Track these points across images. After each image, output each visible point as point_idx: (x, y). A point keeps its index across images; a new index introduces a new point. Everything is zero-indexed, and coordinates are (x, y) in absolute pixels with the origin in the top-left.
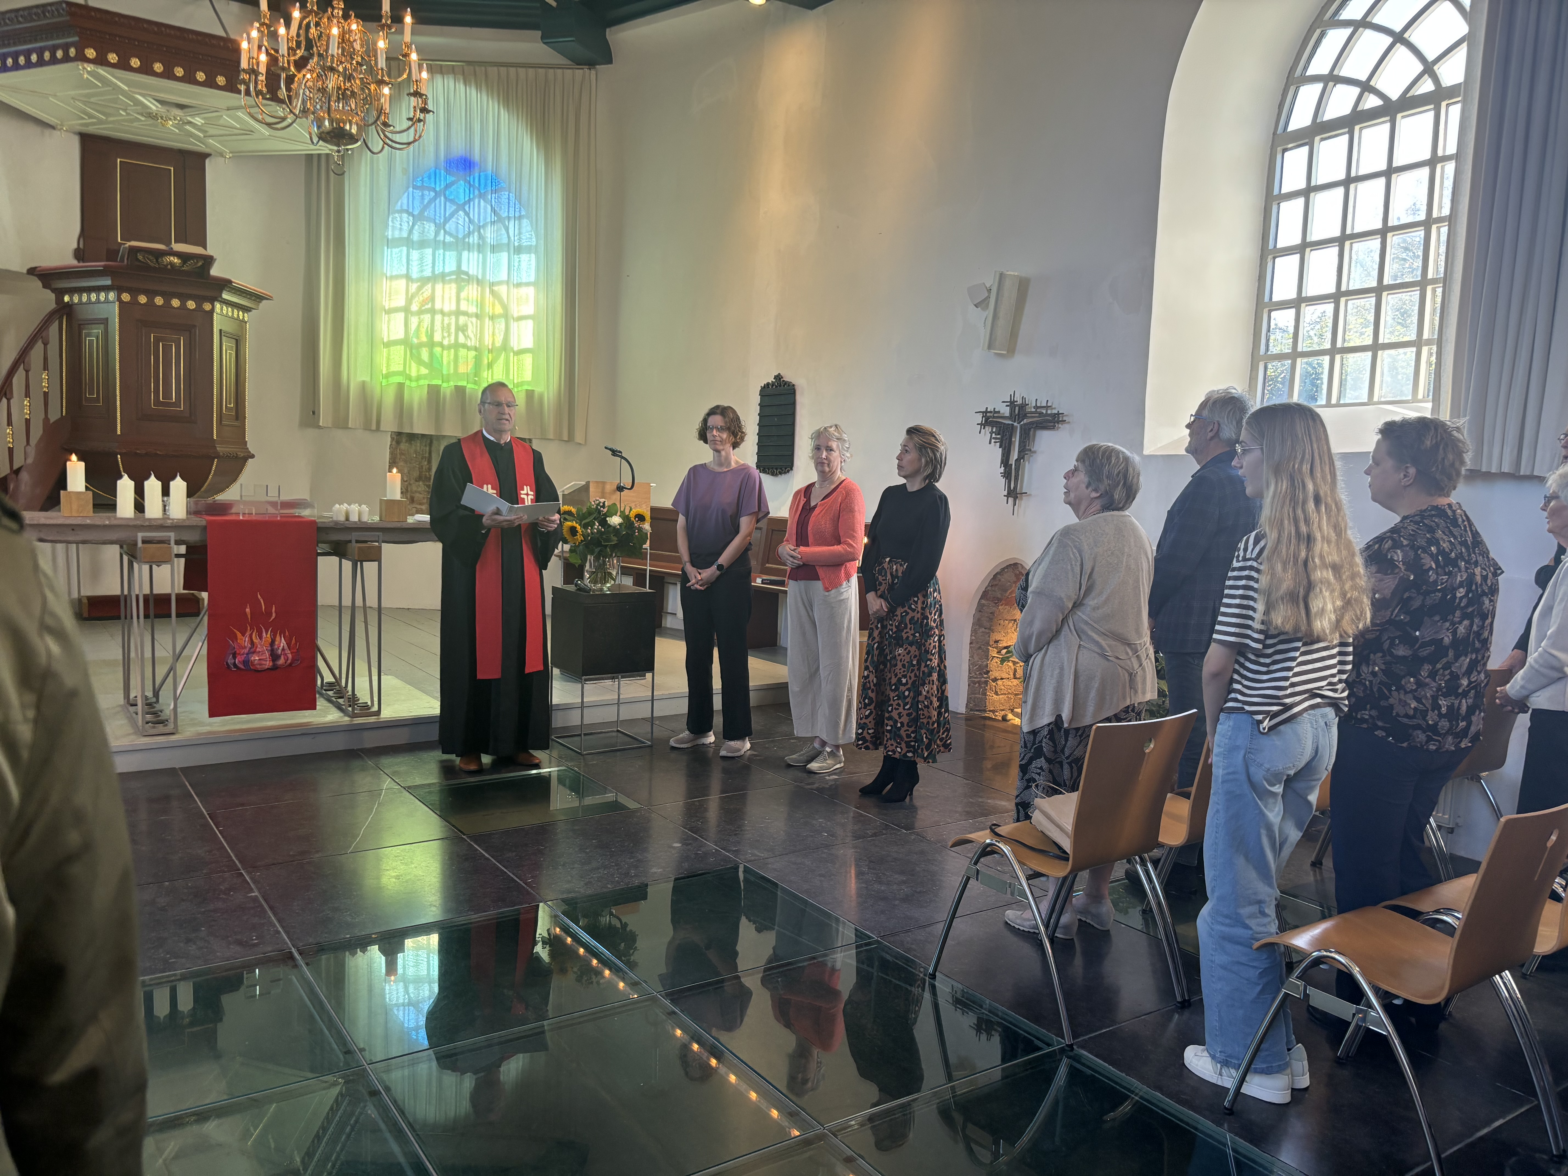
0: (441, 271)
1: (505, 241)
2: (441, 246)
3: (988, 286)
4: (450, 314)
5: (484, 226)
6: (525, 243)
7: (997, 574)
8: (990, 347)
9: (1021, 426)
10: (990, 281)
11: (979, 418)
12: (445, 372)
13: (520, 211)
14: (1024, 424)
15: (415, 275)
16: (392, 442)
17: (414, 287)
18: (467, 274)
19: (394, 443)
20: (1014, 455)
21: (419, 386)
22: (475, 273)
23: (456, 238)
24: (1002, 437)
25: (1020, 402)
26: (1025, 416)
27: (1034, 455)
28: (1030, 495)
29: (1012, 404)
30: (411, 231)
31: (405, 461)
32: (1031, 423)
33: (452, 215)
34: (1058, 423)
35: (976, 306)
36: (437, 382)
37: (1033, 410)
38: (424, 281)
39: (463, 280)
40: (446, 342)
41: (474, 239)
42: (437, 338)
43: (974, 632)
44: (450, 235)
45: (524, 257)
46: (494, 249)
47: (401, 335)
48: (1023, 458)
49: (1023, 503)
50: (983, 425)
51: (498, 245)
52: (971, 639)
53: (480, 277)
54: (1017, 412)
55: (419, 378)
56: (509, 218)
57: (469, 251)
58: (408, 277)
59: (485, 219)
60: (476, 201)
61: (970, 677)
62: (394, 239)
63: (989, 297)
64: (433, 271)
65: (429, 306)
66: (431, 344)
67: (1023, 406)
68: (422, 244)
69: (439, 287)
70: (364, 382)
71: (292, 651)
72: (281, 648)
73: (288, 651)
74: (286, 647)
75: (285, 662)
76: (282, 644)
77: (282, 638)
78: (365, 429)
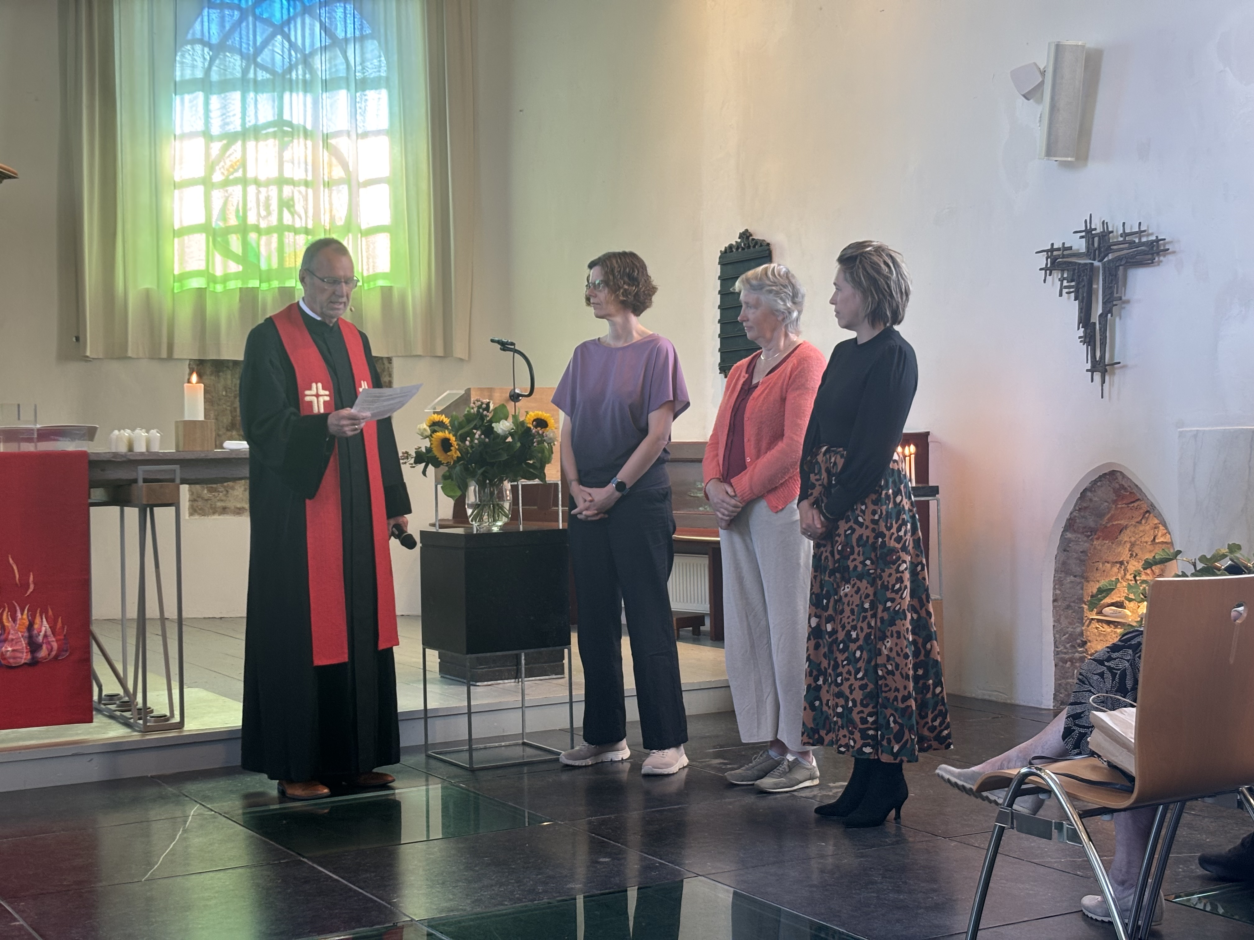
0: (253, 122)
1: (343, 74)
2: (251, 85)
3: (1042, 68)
4: (268, 183)
5: (312, 54)
6: (371, 73)
7: (1085, 490)
8: (1049, 153)
9: (1104, 265)
10: (1044, 60)
11: (1042, 260)
12: (264, 266)
13: (361, 29)
14: (1109, 261)
15: (215, 130)
17: (216, 147)
18: (290, 124)
20: (1098, 309)
21: (227, 292)
22: (302, 123)
23: (273, 72)
24: (1078, 284)
25: (1099, 230)
26: (1109, 250)
27: (1127, 306)
28: (1125, 367)
29: (1088, 233)
30: (208, 71)
31: (212, 402)
32: (1119, 259)
33: (267, 42)
34: (1158, 254)
35: (1026, 97)
36: (254, 283)
37: (1121, 239)
38: (231, 138)
39: (285, 133)
40: (263, 225)
41: (298, 73)
42: (252, 219)
43: (1058, 583)
44: (264, 68)
45: (371, 94)
46: (327, 85)
47: (201, 219)
48: (1110, 311)
49: (1116, 380)
50: (1048, 270)
51: (332, 79)
52: (1055, 595)
53: (309, 127)
54: (1096, 245)
55: (226, 279)
56: (346, 40)
57: (291, 91)
58: (207, 135)
59: (312, 44)
60: (299, 21)
61: (1057, 653)
62: (184, 82)
63: (1042, 83)
64: (243, 124)
65: (239, 174)
66: (243, 229)
67: (1105, 235)
68: (225, 86)
69: (251, 144)
70: (147, 292)
71: (58, 637)
72: (42, 633)
73: (52, 639)
74: (49, 632)
75: (49, 654)
76: (44, 629)
77: (44, 620)
78: (152, 358)
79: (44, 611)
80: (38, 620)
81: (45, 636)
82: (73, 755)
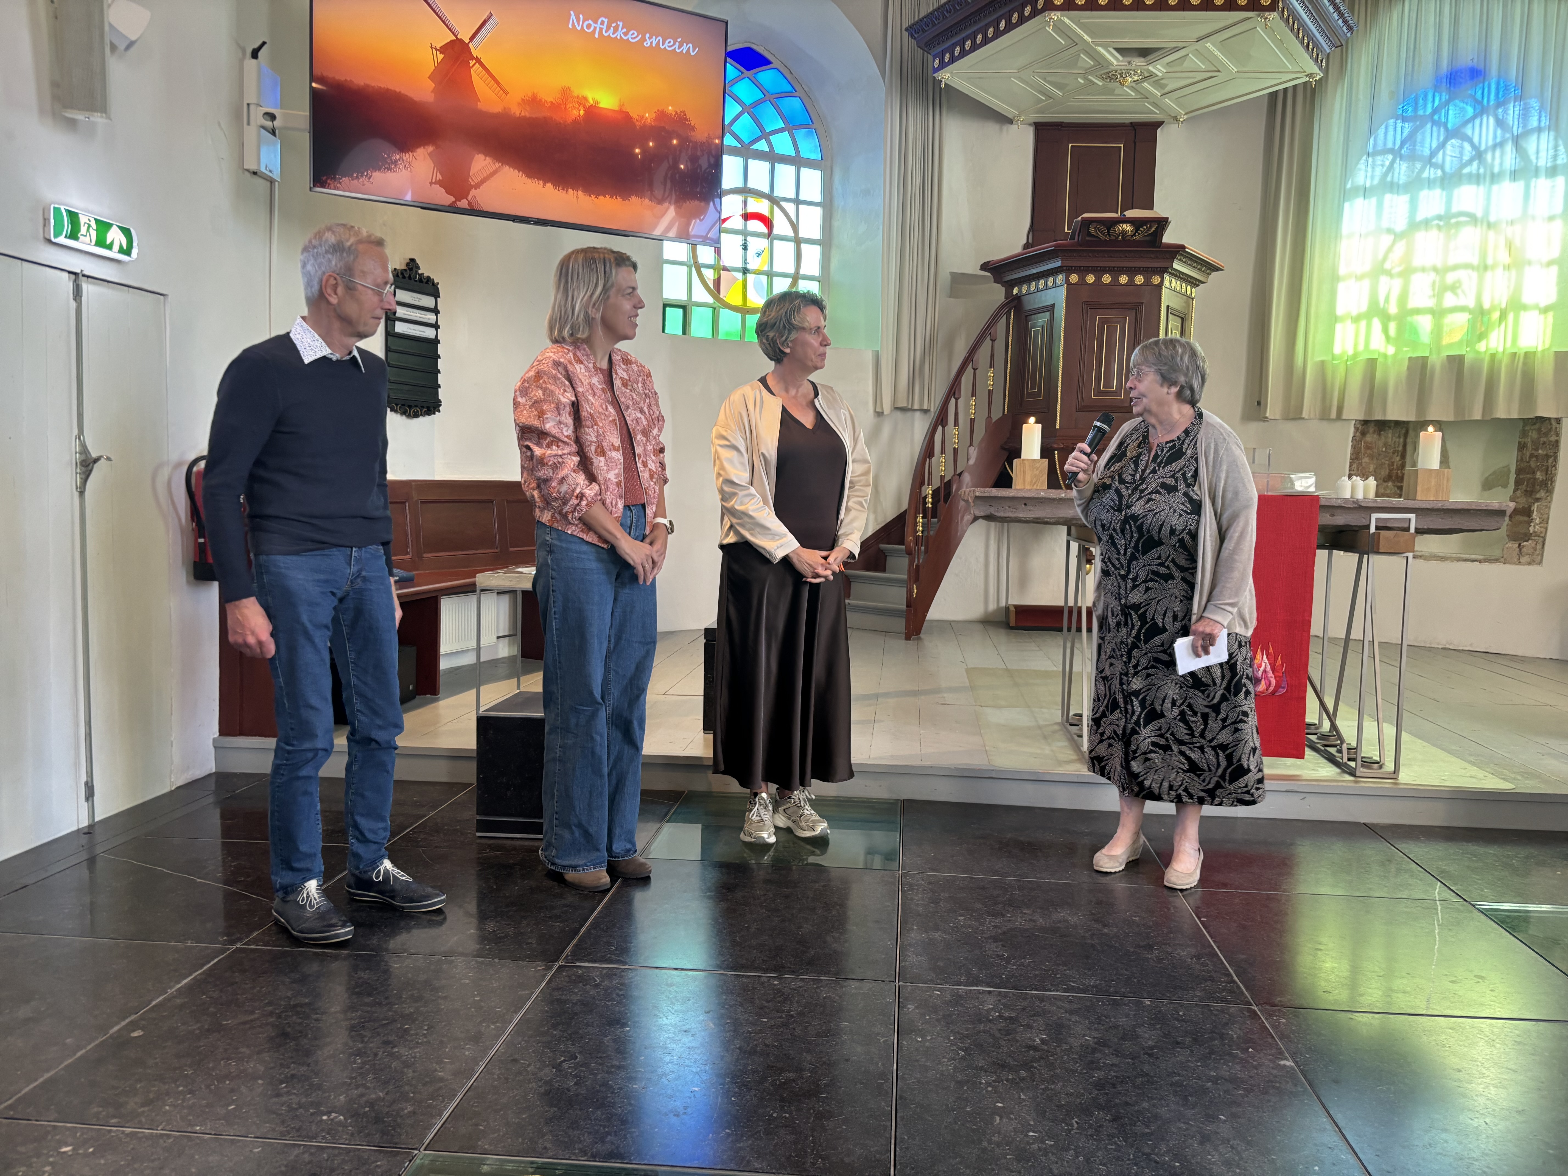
0: (1421, 217)
2: (1424, 184)
16: (1355, 433)
17: (1384, 242)
19: (1358, 434)
21: (1397, 361)
31: (1371, 457)
36: (1423, 353)
38: (1399, 234)
45: (1546, 181)
47: (1365, 307)
53: (1480, 214)
57: (1462, 186)
59: (1488, 140)
60: (1476, 121)
64: (1412, 220)
68: (1397, 189)
69: (1418, 237)
70: (1323, 364)
71: (1277, 674)
72: (1262, 669)
73: (1270, 674)
74: (1269, 669)
75: (1267, 690)
76: (1263, 665)
77: (1265, 656)
78: (1322, 418)
79: (1265, 648)
80: (1259, 656)
81: (1265, 671)
82: (1287, 791)
